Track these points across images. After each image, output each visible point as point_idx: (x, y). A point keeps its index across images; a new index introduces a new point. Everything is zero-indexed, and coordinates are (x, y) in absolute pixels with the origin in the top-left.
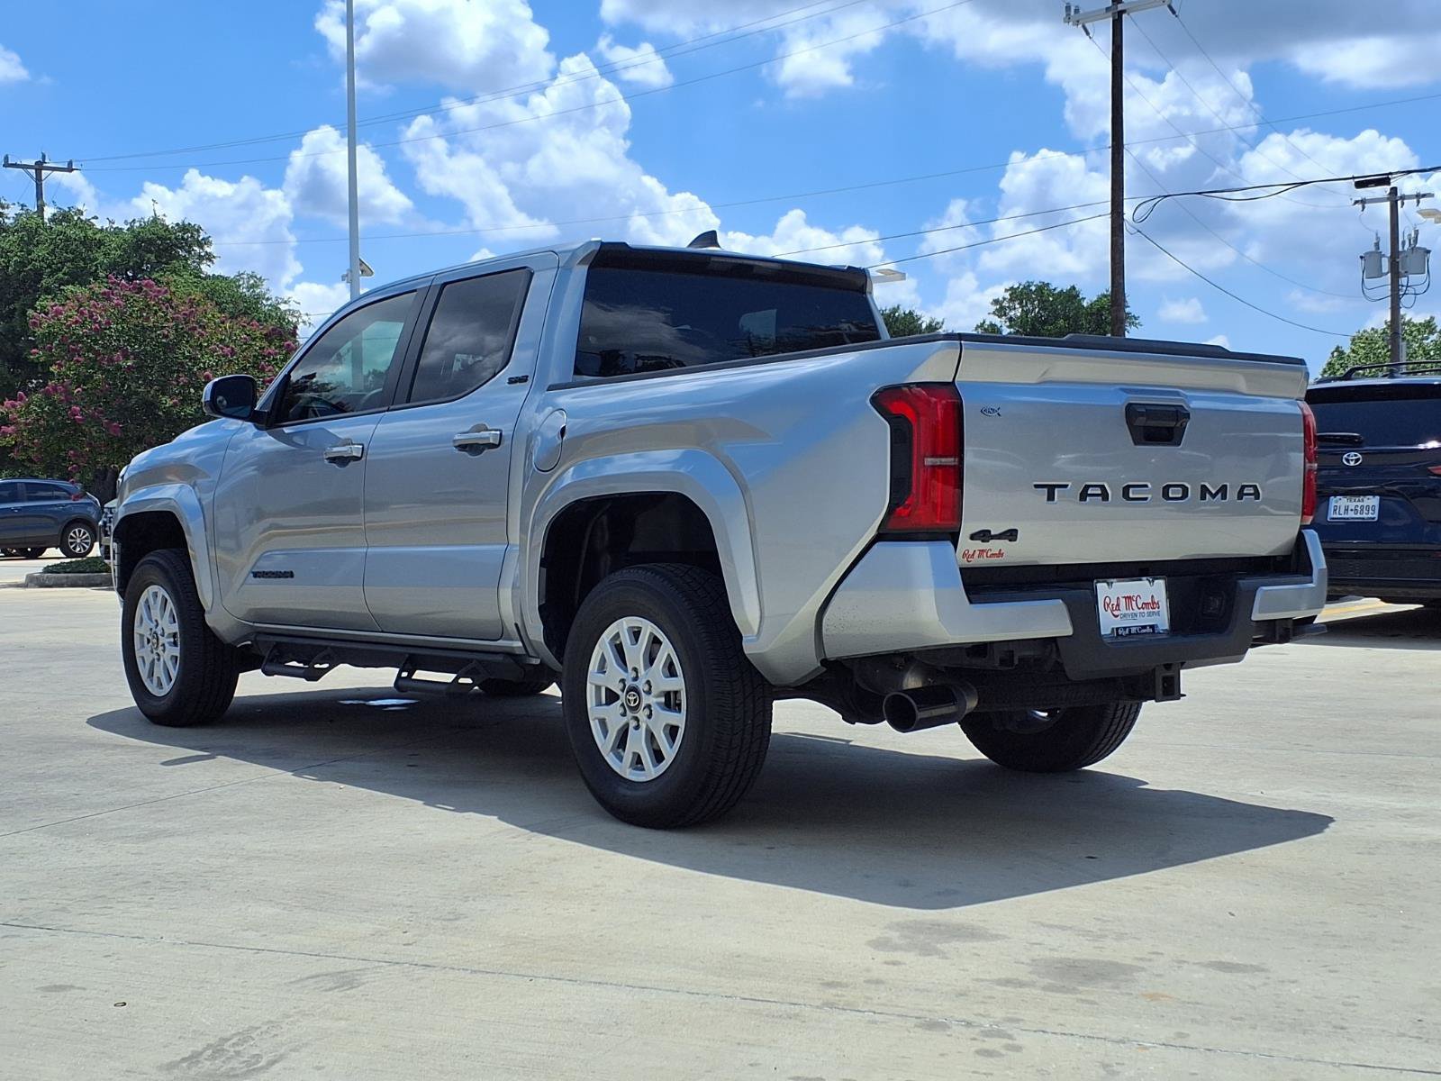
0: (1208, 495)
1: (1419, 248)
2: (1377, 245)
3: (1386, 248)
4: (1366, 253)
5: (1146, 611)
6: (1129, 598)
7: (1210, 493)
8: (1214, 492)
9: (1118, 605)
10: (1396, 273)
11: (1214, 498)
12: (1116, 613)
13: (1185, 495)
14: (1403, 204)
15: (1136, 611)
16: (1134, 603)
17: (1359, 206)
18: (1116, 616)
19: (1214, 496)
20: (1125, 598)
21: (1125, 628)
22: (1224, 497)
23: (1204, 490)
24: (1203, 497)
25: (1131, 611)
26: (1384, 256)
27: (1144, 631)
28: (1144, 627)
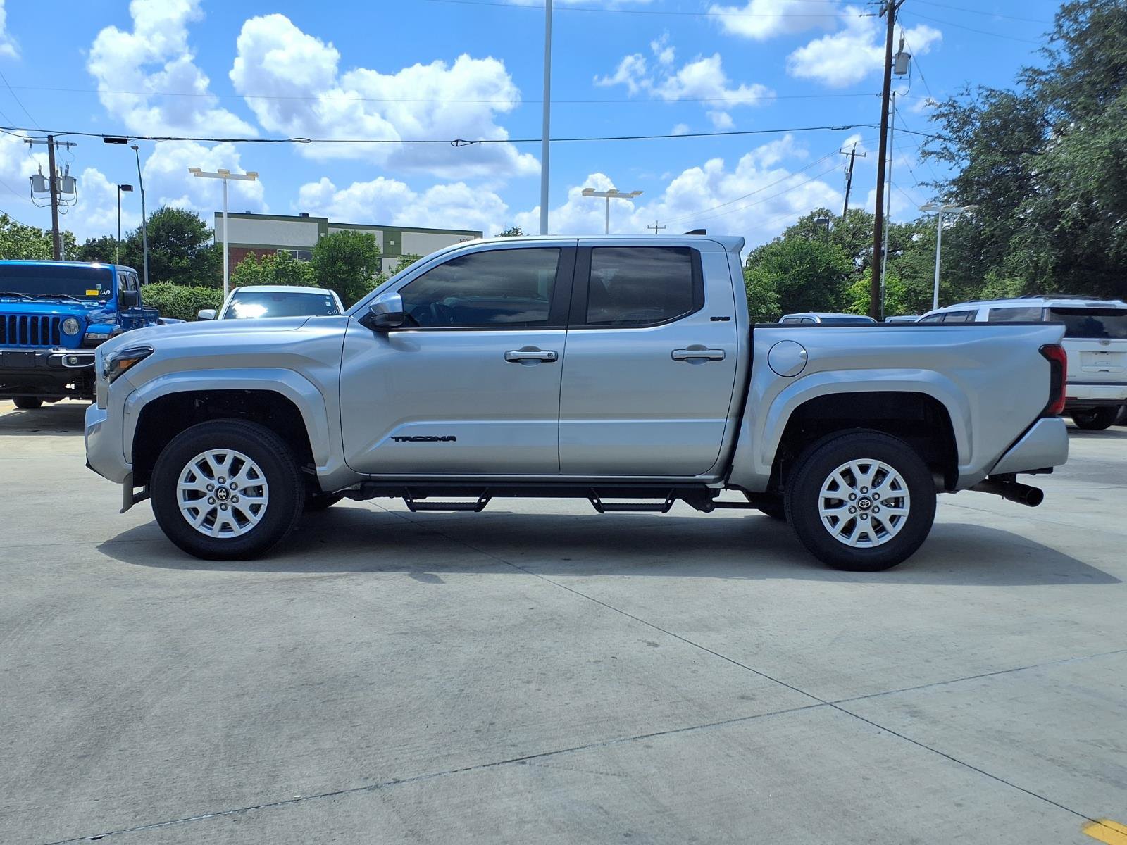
1: (69, 177)
2: (40, 171)
3: (47, 174)
4: (34, 176)
10: (54, 190)
14: (58, 147)
17: (28, 144)
26: (46, 179)
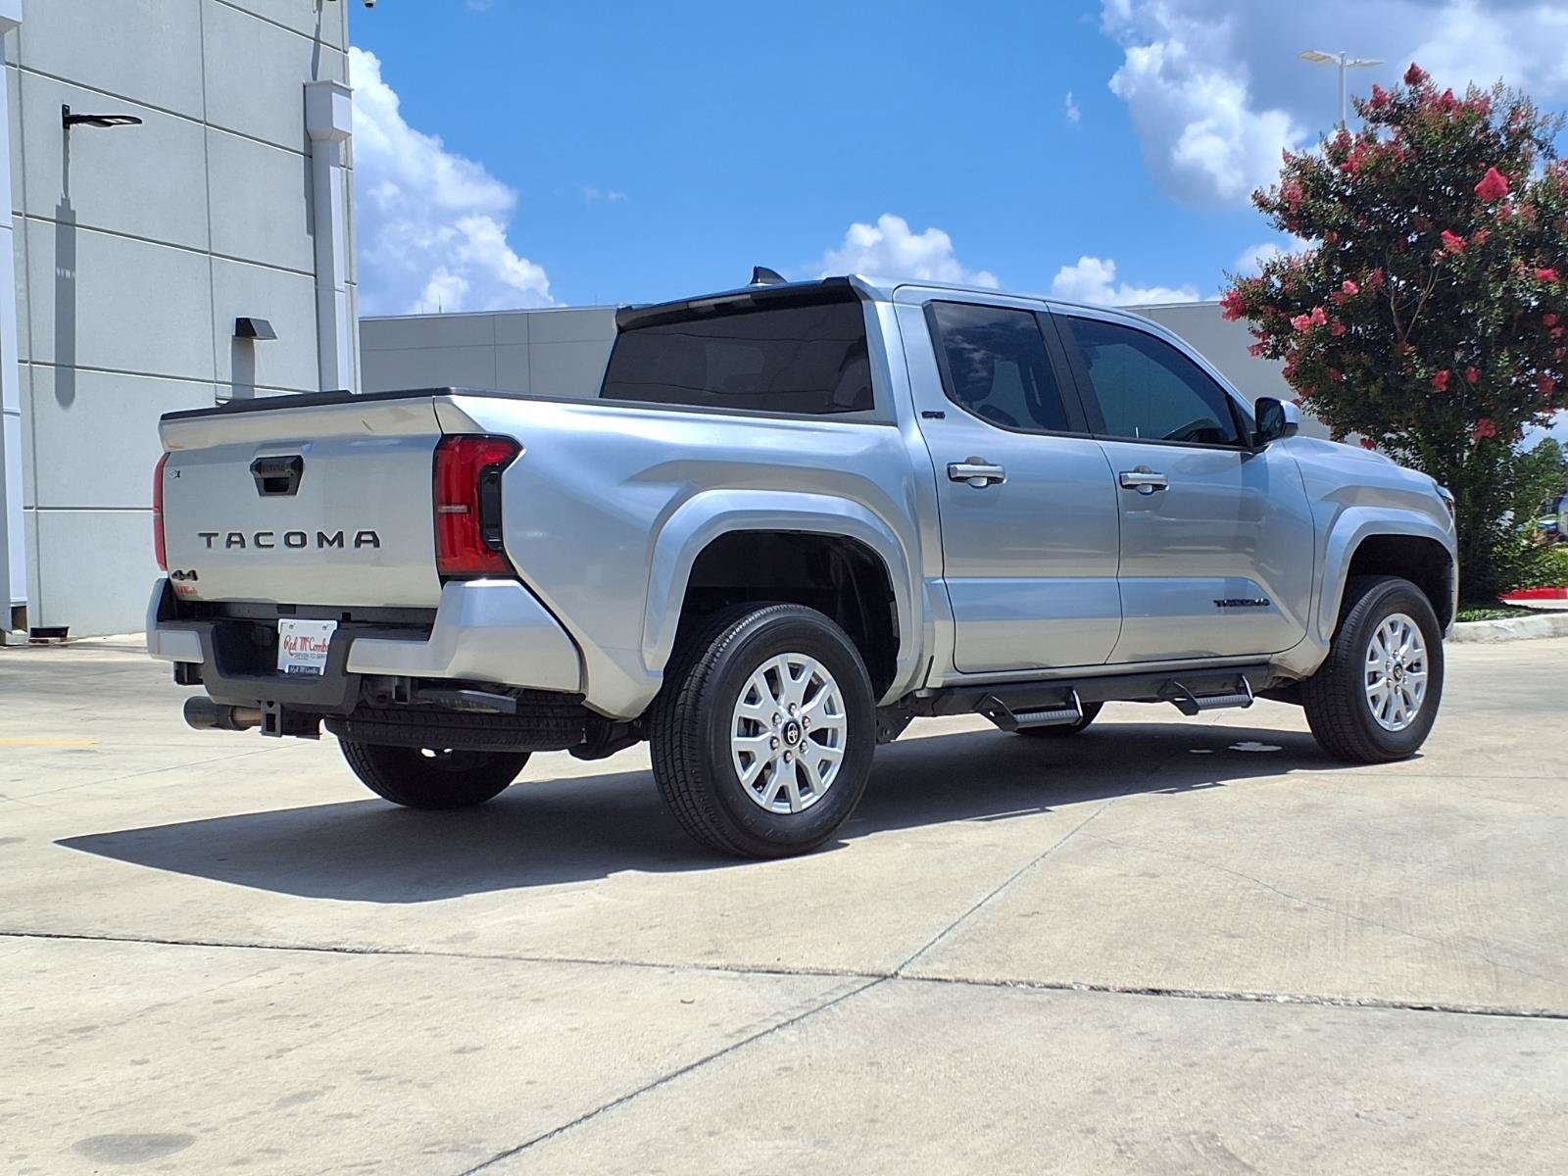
0: (325, 543)
5: (316, 653)
6: (305, 639)
7: (328, 541)
8: (331, 539)
9: (295, 644)
11: (331, 545)
12: (292, 651)
13: (304, 543)
15: (309, 652)
16: (308, 644)
18: (292, 655)
19: (331, 543)
20: (302, 638)
21: (296, 667)
22: (341, 545)
23: (321, 537)
24: (321, 545)
25: (304, 652)
27: (309, 671)
28: (311, 668)
